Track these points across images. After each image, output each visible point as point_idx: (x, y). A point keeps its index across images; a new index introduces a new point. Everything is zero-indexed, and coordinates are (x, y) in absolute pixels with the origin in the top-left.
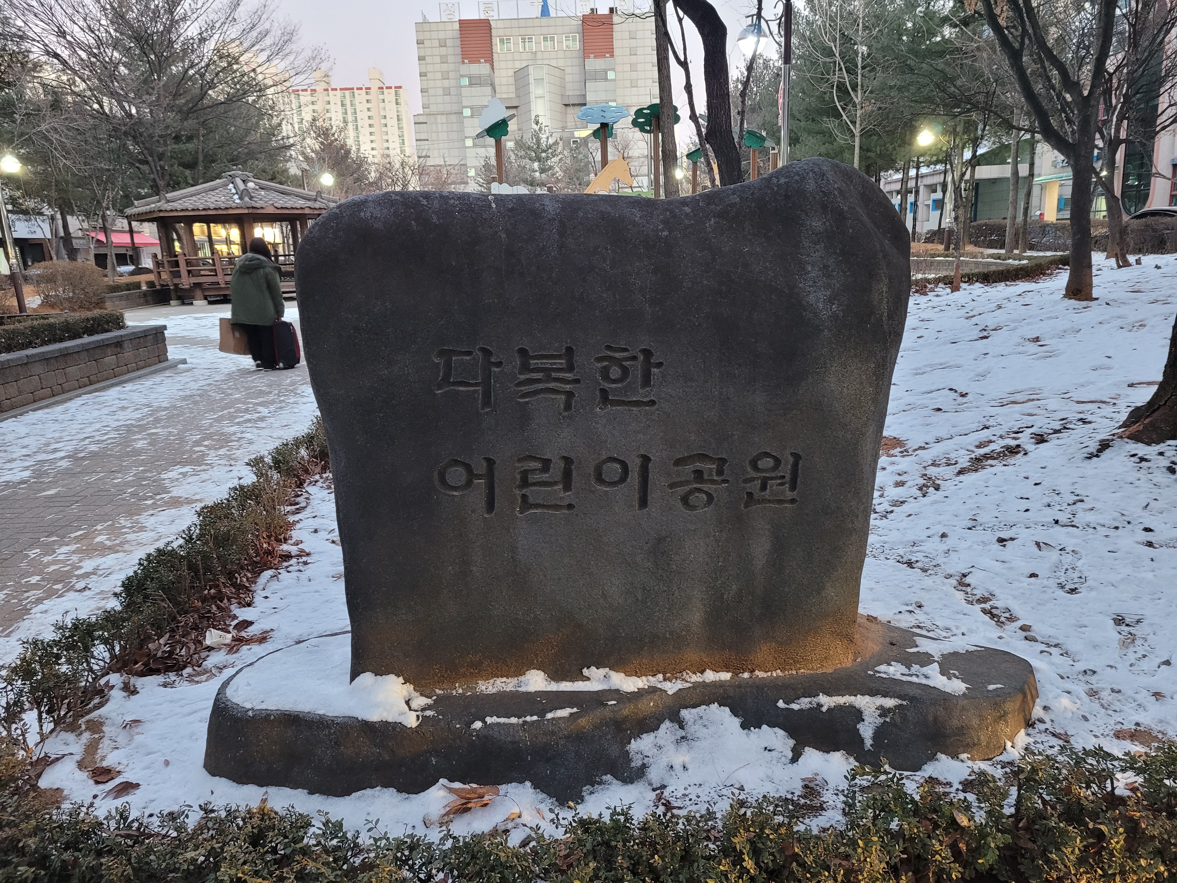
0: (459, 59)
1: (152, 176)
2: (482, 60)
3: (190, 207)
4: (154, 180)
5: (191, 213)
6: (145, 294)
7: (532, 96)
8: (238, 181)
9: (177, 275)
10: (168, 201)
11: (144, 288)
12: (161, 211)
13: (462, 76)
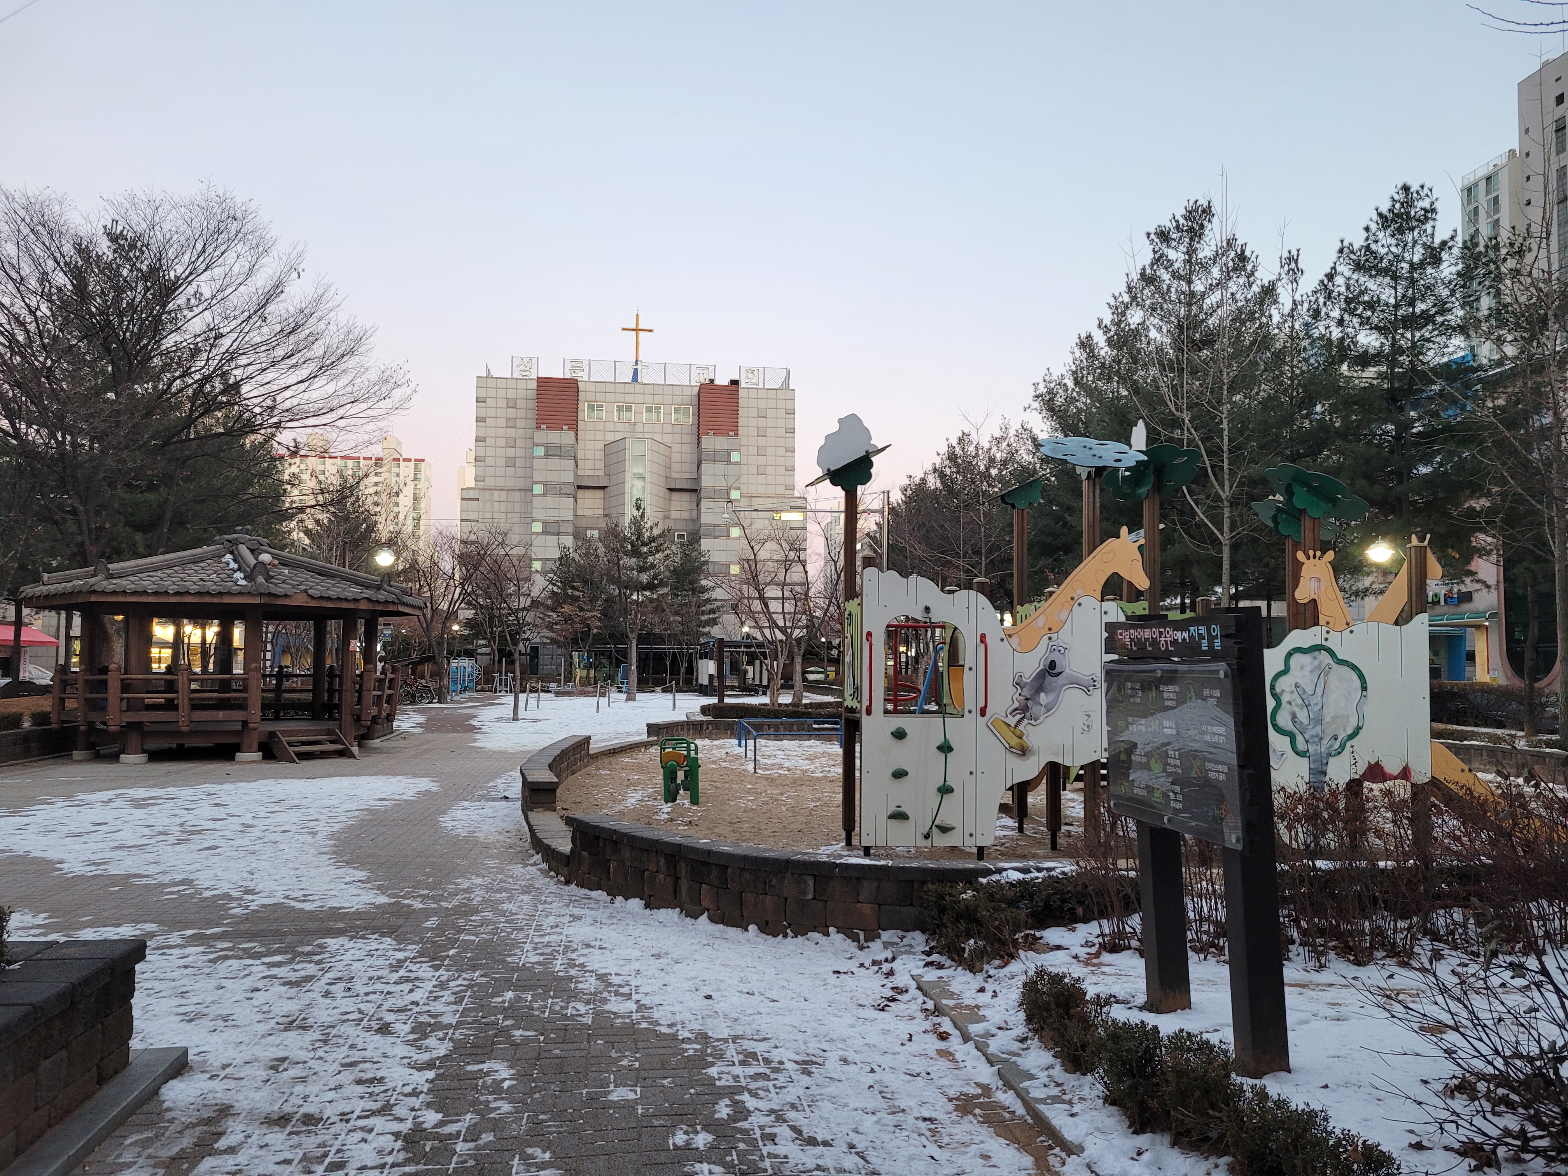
0: (533, 423)
1: (79, 539)
2: (565, 427)
3: (151, 588)
4: (82, 545)
5: (151, 599)
6: (26, 738)
7: (628, 476)
8: (244, 550)
9: (97, 705)
10: (111, 576)
11: (27, 724)
12: (94, 592)
13: (537, 445)
